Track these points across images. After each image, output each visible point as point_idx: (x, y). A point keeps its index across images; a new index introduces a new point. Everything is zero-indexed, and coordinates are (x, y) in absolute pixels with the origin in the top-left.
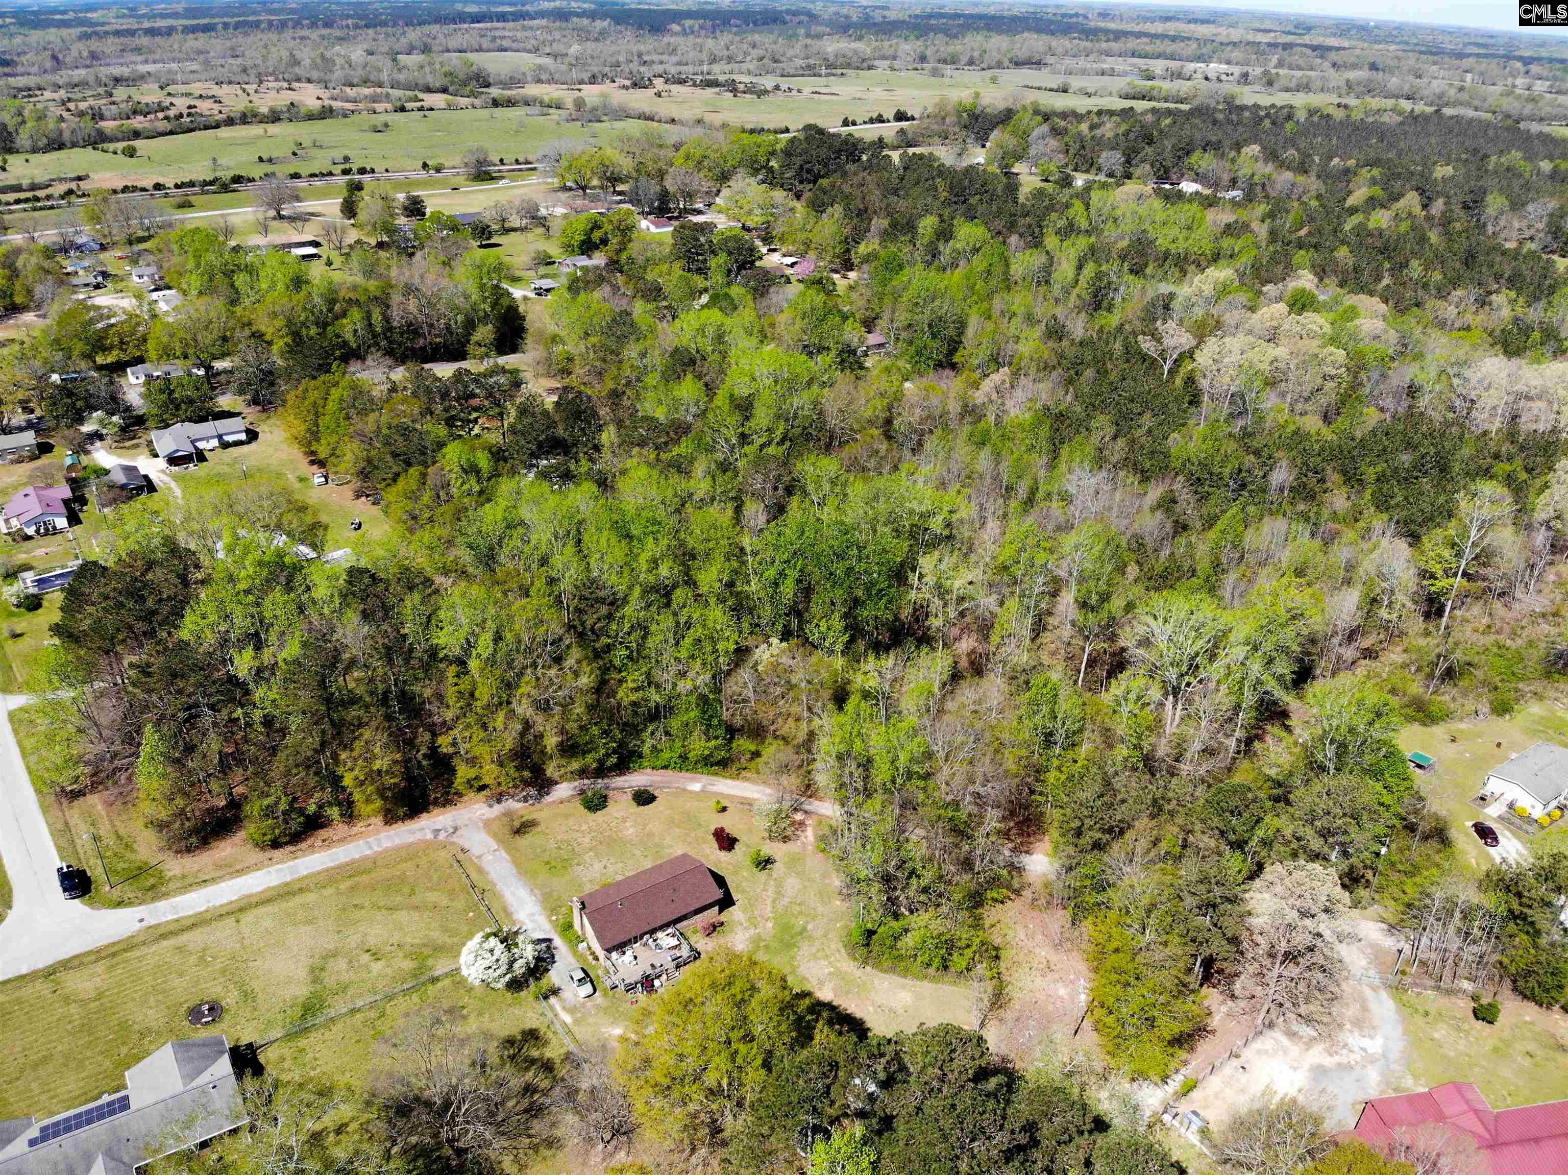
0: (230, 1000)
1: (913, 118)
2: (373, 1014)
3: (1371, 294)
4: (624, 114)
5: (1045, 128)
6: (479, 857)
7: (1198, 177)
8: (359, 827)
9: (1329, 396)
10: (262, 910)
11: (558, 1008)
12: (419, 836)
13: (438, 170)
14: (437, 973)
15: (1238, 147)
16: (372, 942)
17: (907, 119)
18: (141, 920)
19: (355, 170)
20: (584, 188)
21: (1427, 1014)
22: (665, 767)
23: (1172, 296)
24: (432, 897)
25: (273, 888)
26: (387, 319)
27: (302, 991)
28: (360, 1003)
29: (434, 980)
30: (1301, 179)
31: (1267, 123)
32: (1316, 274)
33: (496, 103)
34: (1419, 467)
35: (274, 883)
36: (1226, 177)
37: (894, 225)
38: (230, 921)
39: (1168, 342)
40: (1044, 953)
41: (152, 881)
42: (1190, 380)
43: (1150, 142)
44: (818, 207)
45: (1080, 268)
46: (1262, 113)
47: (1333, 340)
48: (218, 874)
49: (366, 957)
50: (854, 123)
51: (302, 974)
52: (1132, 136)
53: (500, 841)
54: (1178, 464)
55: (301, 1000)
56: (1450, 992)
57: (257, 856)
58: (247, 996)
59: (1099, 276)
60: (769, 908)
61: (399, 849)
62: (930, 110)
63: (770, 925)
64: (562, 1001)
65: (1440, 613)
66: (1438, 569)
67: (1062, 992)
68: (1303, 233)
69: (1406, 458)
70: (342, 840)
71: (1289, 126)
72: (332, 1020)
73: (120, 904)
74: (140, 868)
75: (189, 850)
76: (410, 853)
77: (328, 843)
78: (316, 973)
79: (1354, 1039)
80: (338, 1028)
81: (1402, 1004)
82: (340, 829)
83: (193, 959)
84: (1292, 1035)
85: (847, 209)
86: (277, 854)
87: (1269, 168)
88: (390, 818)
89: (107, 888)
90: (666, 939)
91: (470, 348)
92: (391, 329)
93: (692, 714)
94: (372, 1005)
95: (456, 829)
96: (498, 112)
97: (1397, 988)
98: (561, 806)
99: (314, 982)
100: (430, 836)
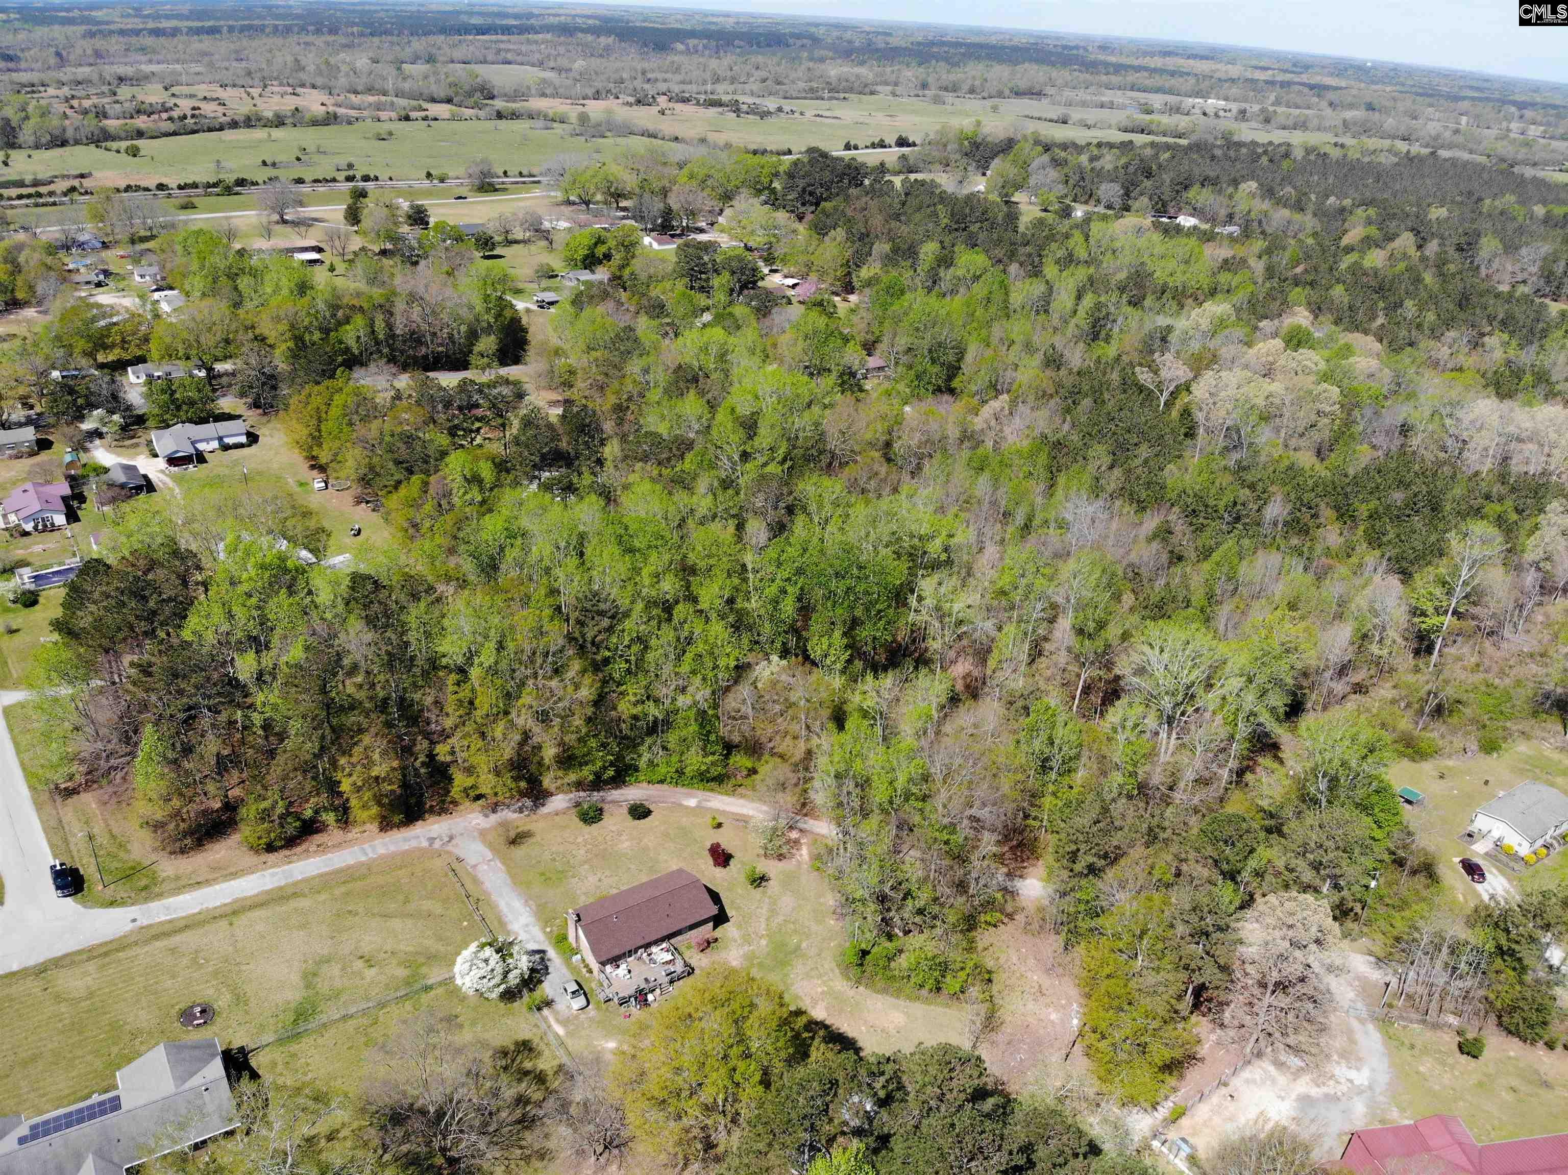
0: (222, 1002)
1: (914, 145)
2: (365, 1021)
3: (1366, 332)
4: (628, 131)
5: (1046, 158)
6: (474, 866)
7: (1195, 212)
8: (354, 833)
9: (1324, 433)
10: (255, 914)
11: (552, 1021)
12: (414, 844)
13: (442, 181)
14: (430, 982)
15: (1235, 183)
16: (366, 949)
17: (909, 145)
18: (134, 920)
19: (358, 177)
20: (587, 203)
21: (1412, 1047)
22: (661, 782)
23: (1169, 329)
24: (427, 905)
25: (267, 892)
26: (390, 326)
27: (294, 995)
28: (352, 1010)
29: (427, 988)
30: (1297, 217)
31: (1264, 160)
32: (1312, 311)
33: (500, 116)
34: (1412, 506)
35: (269, 887)
36: (1223, 212)
37: (895, 250)
38: (224, 923)
39: (1164, 374)
40: (1036, 978)
41: (144, 882)
42: (1186, 413)
43: (1149, 175)
44: (821, 230)
45: (1079, 297)
46: (1260, 150)
47: (1326, 377)
48: (211, 876)
49: (360, 964)
50: (856, 148)
51: (295, 978)
52: (1131, 169)
53: (495, 851)
54: (1173, 495)
55: (292, 1006)
56: (1436, 1026)
57: (251, 859)
58: (240, 999)
59: (1098, 306)
60: (763, 926)
61: (393, 856)
62: (932, 136)
63: (764, 942)
64: (556, 1014)
65: (1429, 650)
66: (1429, 608)
67: (1054, 1017)
68: (1299, 270)
69: (1398, 497)
70: (338, 846)
71: (1285, 164)
72: (324, 1025)
73: (112, 904)
74: (133, 868)
75: (183, 851)
76: (403, 860)
77: (322, 848)
78: (309, 978)
79: (1341, 1071)
80: (329, 1033)
81: (1389, 1037)
82: (334, 835)
83: (185, 961)
84: (1279, 1065)
85: (849, 231)
86: (272, 857)
87: (1266, 205)
88: (386, 825)
89: (100, 887)
90: (660, 954)
91: (473, 359)
92: (393, 336)
93: (691, 729)
94: (364, 1012)
95: (451, 838)
96: (503, 124)
97: (1384, 1021)
98: (557, 818)
99: (307, 987)
100: (425, 844)
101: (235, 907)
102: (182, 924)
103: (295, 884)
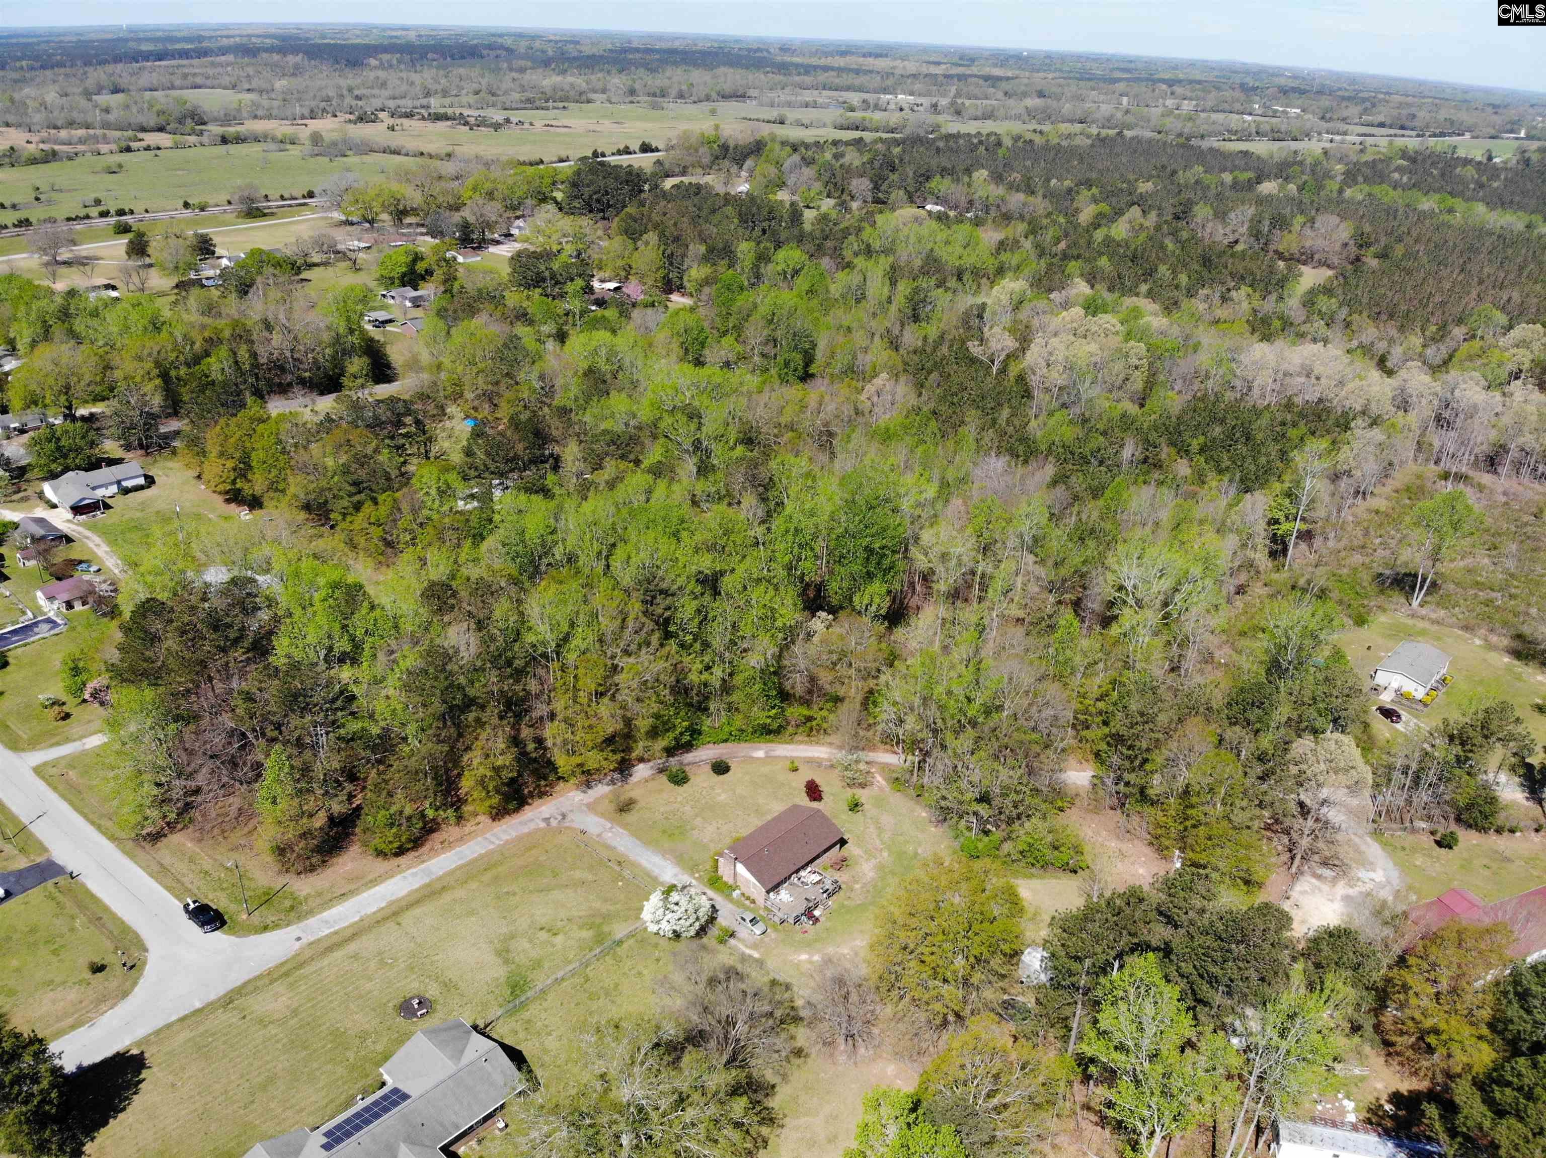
0: (432, 991)
1: (657, 150)
2: (578, 980)
3: (1137, 295)
4: (366, 149)
5: (796, 158)
6: (599, 835)
7: (938, 200)
8: (469, 827)
9: (1138, 382)
10: (417, 911)
11: (741, 947)
12: (532, 826)
13: (202, 209)
14: (618, 936)
15: (968, 171)
16: (543, 921)
17: (652, 151)
18: (299, 939)
19: (112, 212)
20: (371, 222)
21: (1403, 849)
22: (726, 741)
23: (984, 306)
24: (578, 874)
25: (416, 890)
26: (254, 355)
27: (499, 972)
28: (560, 974)
29: (620, 943)
30: (1031, 199)
31: (982, 149)
32: (1088, 282)
33: (224, 140)
34: (1230, 436)
35: (416, 886)
36: (963, 201)
37: (711, 250)
38: (391, 924)
39: (994, 345)
40: (1113, 844)
41: (288, 903)
42: (1021, 378)
43: (893, 170)
44: (633, 234)
45: (893, 283)
46: (975, 141)
47: (1129, 336)
48: (352, 887)
49: (543, 935)
50: (603, 155)
51: (490, 958)
52: (877, 164)
53: (611, 820)
54: (1043, 447)
55: (502, 980)
56: (1414, 831)
57: (381, 865)
58: (448, 986)
59: (916, 291)
60: (878, 842)
61: (520, 839)
62: (674, 142)
63: (885, 854)
64: (742, 941)
65: (1285, 551)
66: (1280, 516)
67: (1141, 871)
68: (1063, 245)
69: (1217, 430)
70: (461, 840)
71: (1001, 152)
72: (543, 991)
73: (266, 928)
74: (265, 894)
75: (312, 869)
76: (528, 843)
77: (447, 845)
78: (504, 953)
79: (1362, 874)
80: (551, 997)
81: (1385, 845)
82: (450, 832)
83: (373, 965)
84: (1319, 877)
85: (662, 235)
86: (403, 860)
87: (1001, 191)
88: (498, 814)
89: (245, 917)
90: (809, 876)
91: (345, 381)
94: (573, 973)
95: (564, 816)
96: (232, 148)
97: (1377, 833)
98: (649, 785)
99: (507, 962)
100: (543, 825)
101: (394, 908)
102: (349, 933)
103: (440, 878)
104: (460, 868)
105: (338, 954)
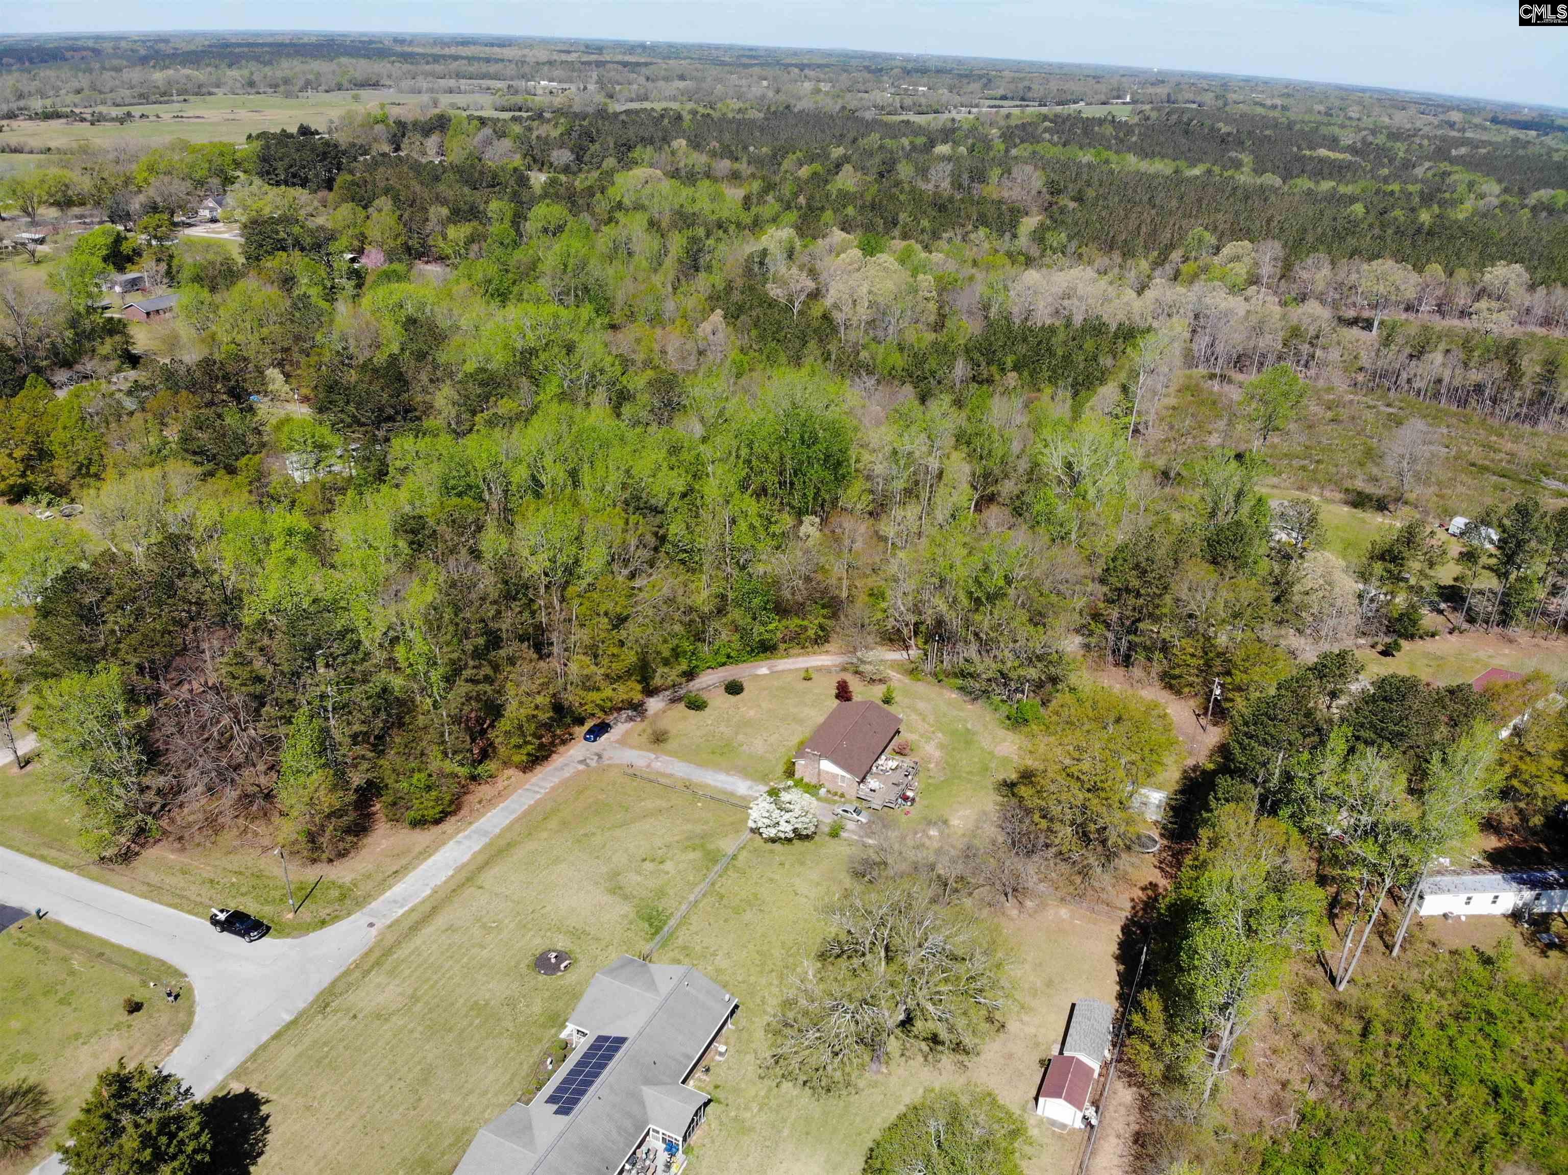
0: (562, 943)
2: (714, 899)
5: (487, 130)
6: (649, 766)
8: (500, 782)
9: (932, 313)
10: (495, 870)
12: (570, 770)
14: (729, 851)
16: (641, 853)
18: (372, 925)
24: (649, 804)
25: (480, 852)
27: (625, 909)
28: (692, 898)
29: (734, 857)
35: (477, 848)
38: (470, 891)
41: (336, 893)
48: (404, 862)
49: (648, 866)
51: (607, 898)
53: (652, 751)
55: (632, 916)
57: (422, 837)
58: (576, 934)
60: (927, 726)
61: (565, 784)
63: (939, 735)
64: (855, 833)
70: (500, 796)
72: (683, 917)
73: (323, 923)
75: (343, 854)
76: (576, 786)
77: (487, 803)
78: (618, 891)
80: (694, 919)
82: (483, 790)
83: (477, 932)
86: (449, 825)
89: (290, 916)
90: (887, 764)
94: (704, 894)
95: (600, 756)
98: (670, 714)
99: (626, 897)
100: (581, 767)
101: (464, 874)
102: (428, 907)
103: (500, 836)
104: (517, 820)
105: (427, 931)
